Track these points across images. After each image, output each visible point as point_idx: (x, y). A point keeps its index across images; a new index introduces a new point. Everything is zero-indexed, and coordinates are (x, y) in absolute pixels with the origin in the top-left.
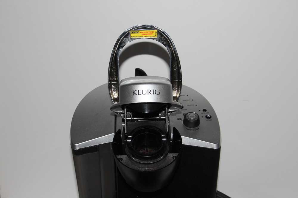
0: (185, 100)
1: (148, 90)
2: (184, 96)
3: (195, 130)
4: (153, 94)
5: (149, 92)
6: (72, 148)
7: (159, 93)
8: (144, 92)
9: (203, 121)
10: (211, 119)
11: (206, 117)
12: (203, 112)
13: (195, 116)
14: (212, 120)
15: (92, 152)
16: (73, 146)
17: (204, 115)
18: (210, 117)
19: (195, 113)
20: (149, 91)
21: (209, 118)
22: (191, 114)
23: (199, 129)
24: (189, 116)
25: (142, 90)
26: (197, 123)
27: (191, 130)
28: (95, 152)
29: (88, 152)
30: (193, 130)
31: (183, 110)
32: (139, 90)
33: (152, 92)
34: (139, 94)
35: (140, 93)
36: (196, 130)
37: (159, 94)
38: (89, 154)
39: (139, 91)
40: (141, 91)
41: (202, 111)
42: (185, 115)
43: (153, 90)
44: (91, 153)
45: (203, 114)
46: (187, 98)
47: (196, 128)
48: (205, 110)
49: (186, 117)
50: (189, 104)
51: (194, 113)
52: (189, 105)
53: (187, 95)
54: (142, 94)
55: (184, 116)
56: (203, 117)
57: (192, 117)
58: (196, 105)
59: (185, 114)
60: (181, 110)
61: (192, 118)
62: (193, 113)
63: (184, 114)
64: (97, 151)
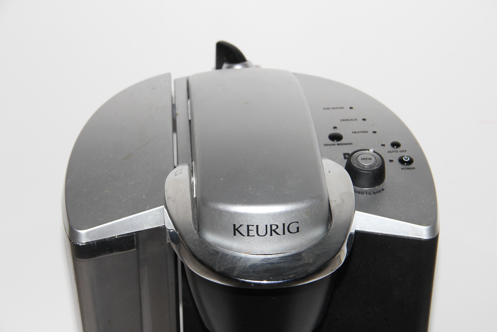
0: (347, 120)
1: (271, 226)
2: (342, 110)
3: (374, 193)
4: (284, 234)
5: (274, 231)
6: (70, 240)
7: (298, 228)
8: (262, 231)
9: (393, 171)
10: (412, 166)
11: (401, 161)
12: (391, 149)
13: (373, 159)
14: (414, 168)
15: (121, 249)
16: (72, 236)
17: (396, 156)
18: (411, 162)
19: (374, 152)
20: (274, 227)
21: (406, 163)
22: (365, 154)
23: (383, 190)
24: (359, 159)
25: (257, 226)
26: (378, 176)
27: (365, 194)
28: (129, 249)
29: (111, 251)
30: (370, 194)
31: (342, 144)
32: (248, 226)
33: (280, 231)
34: (248, 235)
35: (251, 233)
36: (377, 192)
37: (298, 231)
38: (114, 254)
39: (250, 228)
40: (255, 228)
41: (389, 147)
42: (348, 157)
43: (284, 224)
44: (119, 253)
45: (393, 153)
46: (350, 114)
47: (377, 188)
48: (396, 145)
49: (353, 160)
50: (357, 131)
51: (371, 150)
52: (355, 132)
53: (351, 108)
54: (256, 234)
55: (345, 158)
56: (391, 161)
57: (366, 162)
58: (375, 132)
59: (348, 154)
60: (338, 144)
61: (367, 164)
62: (368, 150)
63: (345, 154)
64: (133, 248)
